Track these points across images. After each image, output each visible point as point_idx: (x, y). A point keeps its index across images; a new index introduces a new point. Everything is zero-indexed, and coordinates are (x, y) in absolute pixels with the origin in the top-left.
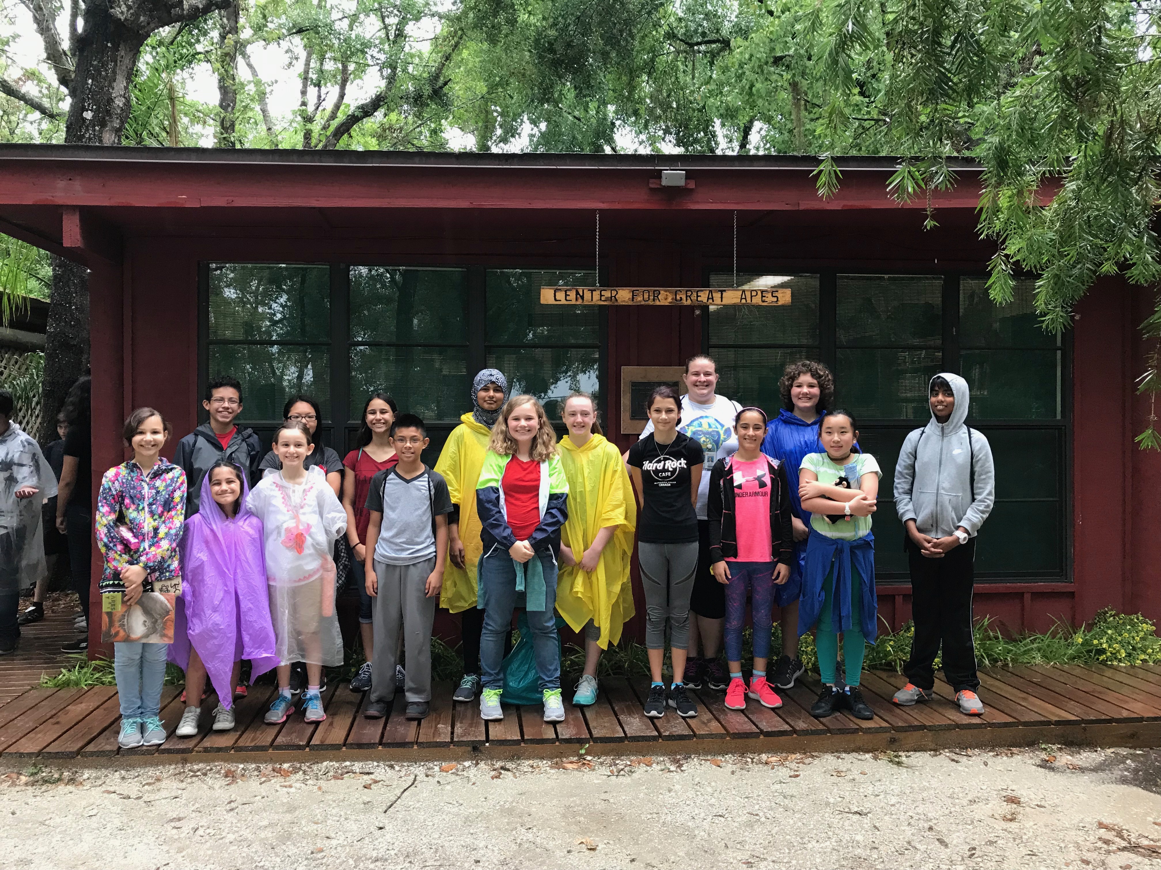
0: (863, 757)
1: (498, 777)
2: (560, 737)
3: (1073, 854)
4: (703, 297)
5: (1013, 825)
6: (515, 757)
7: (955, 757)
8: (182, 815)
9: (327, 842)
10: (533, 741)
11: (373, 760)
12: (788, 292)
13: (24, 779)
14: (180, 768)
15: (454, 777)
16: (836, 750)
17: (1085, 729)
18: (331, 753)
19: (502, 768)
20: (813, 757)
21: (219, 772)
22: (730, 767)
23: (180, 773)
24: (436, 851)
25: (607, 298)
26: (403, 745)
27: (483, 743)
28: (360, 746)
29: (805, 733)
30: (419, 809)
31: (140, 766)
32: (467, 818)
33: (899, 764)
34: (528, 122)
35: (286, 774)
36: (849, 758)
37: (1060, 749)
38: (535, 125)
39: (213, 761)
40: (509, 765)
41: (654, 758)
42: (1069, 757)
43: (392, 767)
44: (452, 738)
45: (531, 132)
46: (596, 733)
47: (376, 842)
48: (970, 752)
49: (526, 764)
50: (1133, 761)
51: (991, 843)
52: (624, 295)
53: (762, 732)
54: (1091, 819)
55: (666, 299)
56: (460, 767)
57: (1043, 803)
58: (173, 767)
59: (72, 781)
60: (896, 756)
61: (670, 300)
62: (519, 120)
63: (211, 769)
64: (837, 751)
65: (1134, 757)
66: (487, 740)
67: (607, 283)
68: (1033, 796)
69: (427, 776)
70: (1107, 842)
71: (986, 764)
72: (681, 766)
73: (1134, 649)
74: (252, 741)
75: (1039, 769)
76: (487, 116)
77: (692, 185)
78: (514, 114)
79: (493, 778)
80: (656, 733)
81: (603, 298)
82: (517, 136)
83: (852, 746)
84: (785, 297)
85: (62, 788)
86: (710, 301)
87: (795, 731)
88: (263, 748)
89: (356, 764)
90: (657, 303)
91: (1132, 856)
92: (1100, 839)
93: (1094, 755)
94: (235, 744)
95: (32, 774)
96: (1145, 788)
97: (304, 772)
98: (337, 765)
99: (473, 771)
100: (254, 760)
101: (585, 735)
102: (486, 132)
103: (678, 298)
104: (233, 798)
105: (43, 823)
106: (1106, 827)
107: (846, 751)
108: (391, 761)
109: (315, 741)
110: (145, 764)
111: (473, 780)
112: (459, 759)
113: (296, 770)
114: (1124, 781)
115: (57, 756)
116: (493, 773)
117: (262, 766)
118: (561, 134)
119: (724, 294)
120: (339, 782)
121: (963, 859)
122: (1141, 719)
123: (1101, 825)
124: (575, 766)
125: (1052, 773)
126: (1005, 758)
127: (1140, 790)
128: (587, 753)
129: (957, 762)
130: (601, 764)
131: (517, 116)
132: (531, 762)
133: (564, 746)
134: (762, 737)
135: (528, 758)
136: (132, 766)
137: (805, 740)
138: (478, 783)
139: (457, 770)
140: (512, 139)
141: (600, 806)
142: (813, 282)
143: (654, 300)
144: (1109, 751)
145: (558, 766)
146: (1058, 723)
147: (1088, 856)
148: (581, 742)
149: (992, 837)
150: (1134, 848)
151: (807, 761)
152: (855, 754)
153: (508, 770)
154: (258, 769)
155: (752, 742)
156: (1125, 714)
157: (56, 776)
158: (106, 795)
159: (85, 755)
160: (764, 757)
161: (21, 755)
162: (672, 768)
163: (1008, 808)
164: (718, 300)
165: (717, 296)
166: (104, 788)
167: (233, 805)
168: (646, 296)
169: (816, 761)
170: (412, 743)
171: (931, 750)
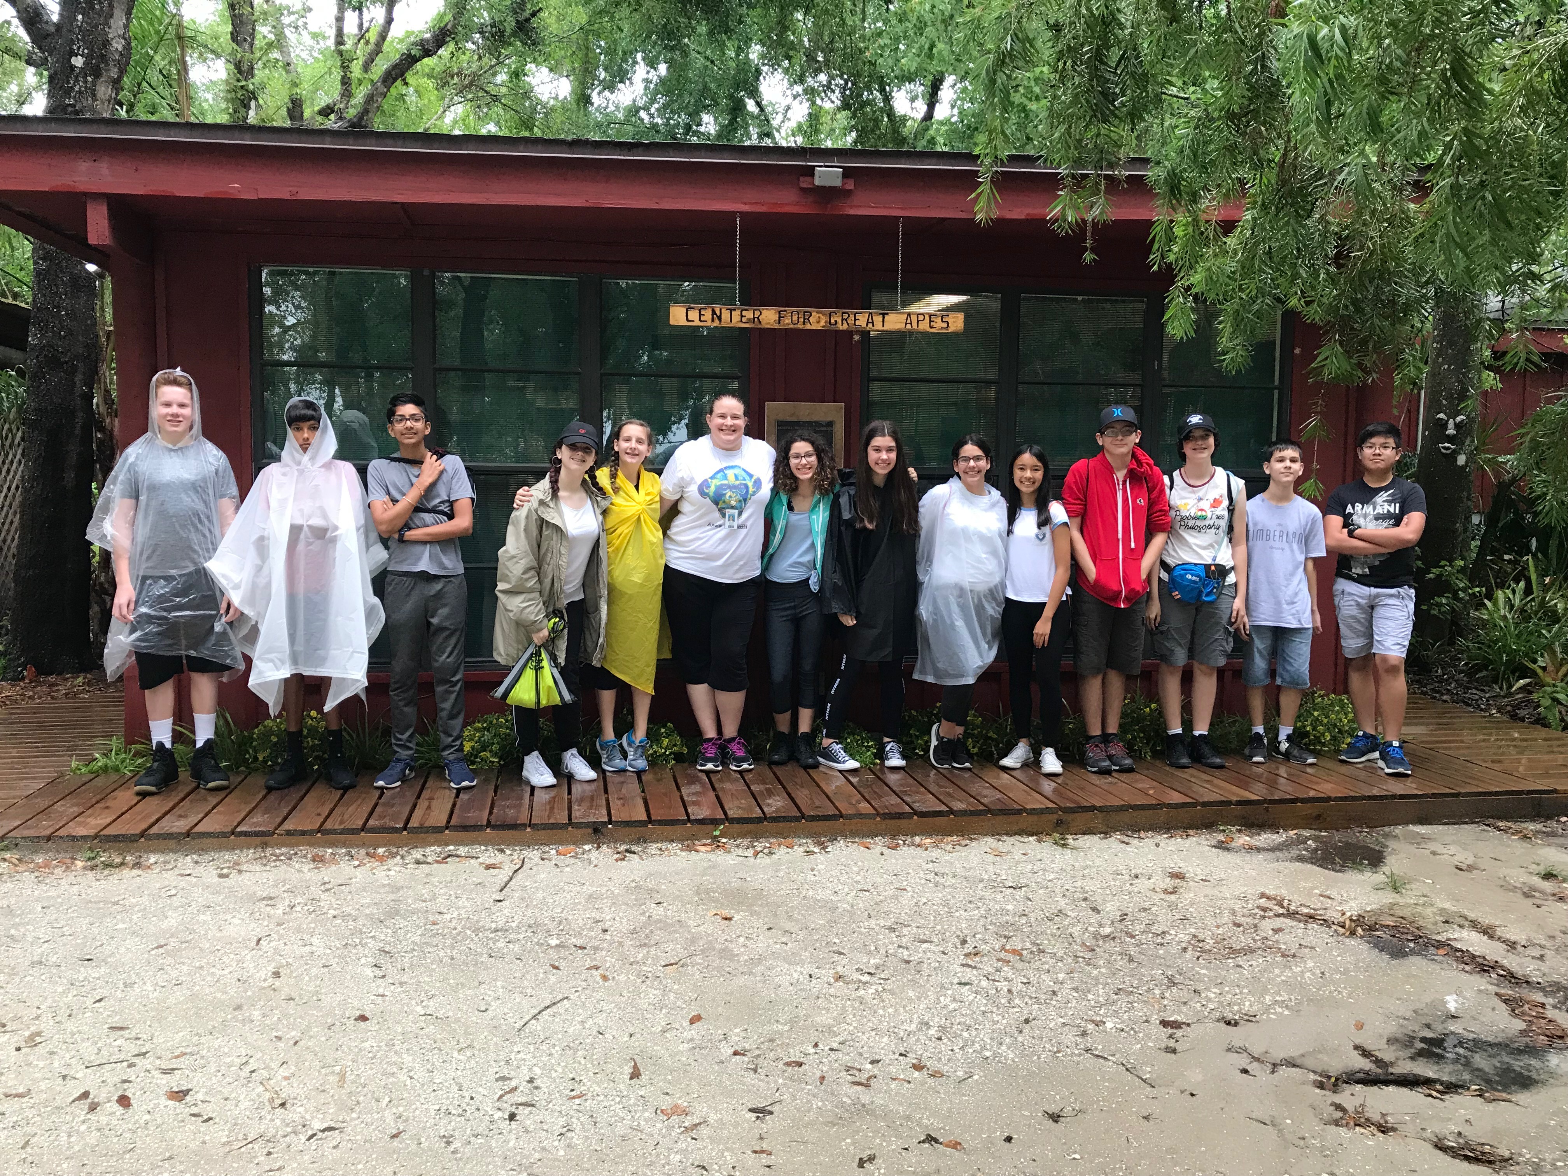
0: (1026, 840)
1: (623, 859)
2: (692, 818)
3: (1226, 918)
4: (862, 320)
5: (1173, 897)
6: (642, 840)
7: (1126, 839)
8: (272, 895)
9: (440, 917)
10: (661, 822)
11: (480, 845)
12: (961, 316)
13: (79, 864)
14: (259, 853)
15: (573, 861)
16: (996, 833)
17: (1267, 809)
18: (432, 837)
19: (627, 851)
20: (971, 839)
21: (305, 856)
22: (878, 849)
23: (261, 858)
24: (560, 923)
25: (749, 319)
26: (514, 826)
27: (605, 824)
28: (465, 828)
29: (964, 813)
30: (537, 888)
31: (213, 850)
32: (590, 896)
33: (1064, 846)
34: (642, 63)
35: (381, 859)
36: (1009, 840)
37: (1239, 831)
38: (652, 67)
39: (298, 845)
40: (634, 848)
41: (796, 840)
42: (1248, 839)
43: (502, 851)
44: (570, 818)
45: (646, 76)
46: (731, 813)
47: (494, 917)
48: (1142, 834)
49: (653, 848)
50: (1315, 841)
51: (1145, 910)
52: (769, 317)
53: (915, 813)
54: (1252, 891)
55: (818, 322)
56: (580, 851)
57: (1208, 878)
58: (252, 851)
59: (137, 865)
60: (1062, 839)
61: (822, 323)
62: (630, 61)
63: (296, 854)
64: (998, 834)
65: (1316, 839)
66: (610, 821)
67: (748, 301)
68: (1199, 871)
69: (543, 859)
70: (1265, 910)
71: (1157, 845)
72: (825, 848)
73: (1340, 731)
74: (341, 823)
75: (1214, 850)
76: (587, 54)
77: (850, 185)
78: (624, 53)
79: (617, 860)
80: (799, 814)
81: (744, 320)
82: (627, 82)
83: (1015, 828)
84: (957, 322)
85: (126, 872)
86: (870, 325)
87: (951, 811)
88: (353, 832)
89: (461, 848)
90: (808, 327)
91: (1287, 921)
92: (1258, 907)
93: (1275, 836)
94: (321, 825)
95: (89, 859)
96: (1321, 866)
97: (403, 857)
98: (439, 849)
99: (594, 854)
100: (344, 845)
101: (720, 815)
102: (584, 76)
103: (833, 321)
104: (326, 879)
105: (117, 903)
106: (1268, 898)
107: (1008, 834)
108: (500, 845)
109: (413, 823)
110: (221, 848)
111: (595, 862)
112: (577, 843)
113: (393, 855)
114: (1301, 859)
115: (116, 838)
116: (618, 856)
117: (354, 851)
118: (688, 80)
119: (886, 317)
120: (443, 866)
121: (1112, 923)
122: (1328, 799)
123: (1263, 895)
124: (708, 848)
125: (1226, 853)
126: (1179, 840)
127: (1315, 867)
128: (723, 835)
129: (1127, 844)
130: (738, 846)
131: (628, 54)
132: (659, 845)
133: (697, 827)
134: (915, 817)
135: (656, 841)
136: (203, 850)
137: (963, 821)
138: (600, 865)
139: (577, 853)
140: (620, 86)
141: (735, 884)
142: (991, 303)
143: (804, 323)
144: (1292, 833)
145: (690, 849)
146: (1239, 803)
147: (1240, 919)
148: (715, 822)
149: (1147, 905)
150: (1291, 915)
151: (964, 842)
152: (1017, 837)
153: (634, 853)
154: (349, 853)
155: (903, 823)
156: (1312, 794)
157: (118, 860)
158: (180, 878)
159: (150, 838)
160: (917, 839)
161: (74, 838)
162: (816, 850)
163: (1169, 883)
164: (878, 325)
165: (878, 319)
166: (177, 871)
167: (327, 886)
168: (795, 318)
169: (974, 844)
170: (524, 825)
171: (1101, 833)
